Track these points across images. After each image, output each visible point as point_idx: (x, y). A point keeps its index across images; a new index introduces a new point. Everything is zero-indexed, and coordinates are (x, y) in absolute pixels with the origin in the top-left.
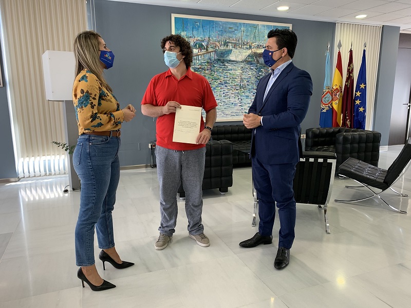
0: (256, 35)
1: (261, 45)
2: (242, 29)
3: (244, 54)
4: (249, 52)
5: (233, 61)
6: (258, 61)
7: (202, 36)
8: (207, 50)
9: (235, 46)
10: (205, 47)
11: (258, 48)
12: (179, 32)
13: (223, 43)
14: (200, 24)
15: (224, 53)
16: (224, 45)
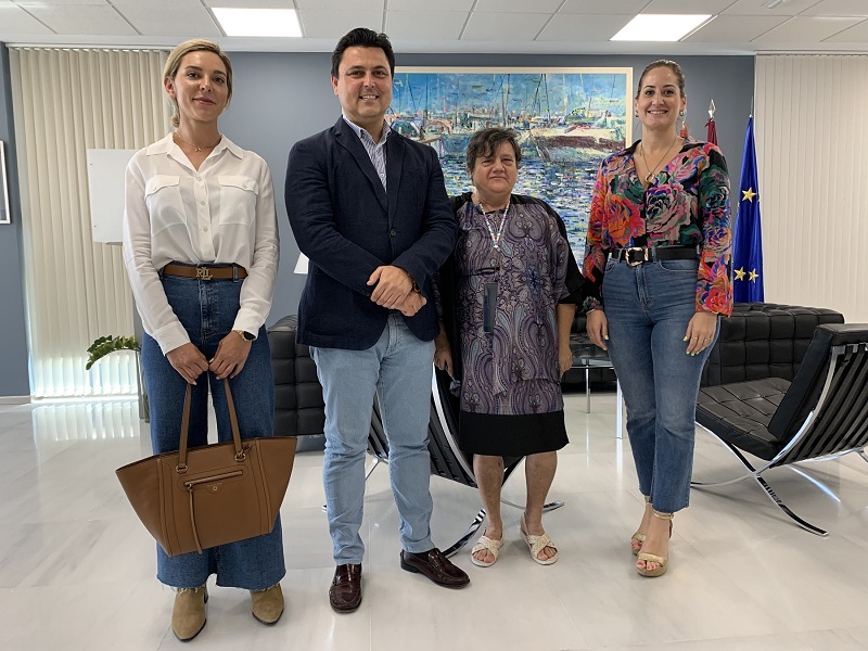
0: (541, 96)
1: (552, 121)
2: (505, 86)
6: (546, 156)
7: (409, 109)
8: (422, 137)
10: (418, 131)
11: (544, 126)
13: (458, 120)
14: (404, 84)
15: (462, 141)
16: (462, 125)
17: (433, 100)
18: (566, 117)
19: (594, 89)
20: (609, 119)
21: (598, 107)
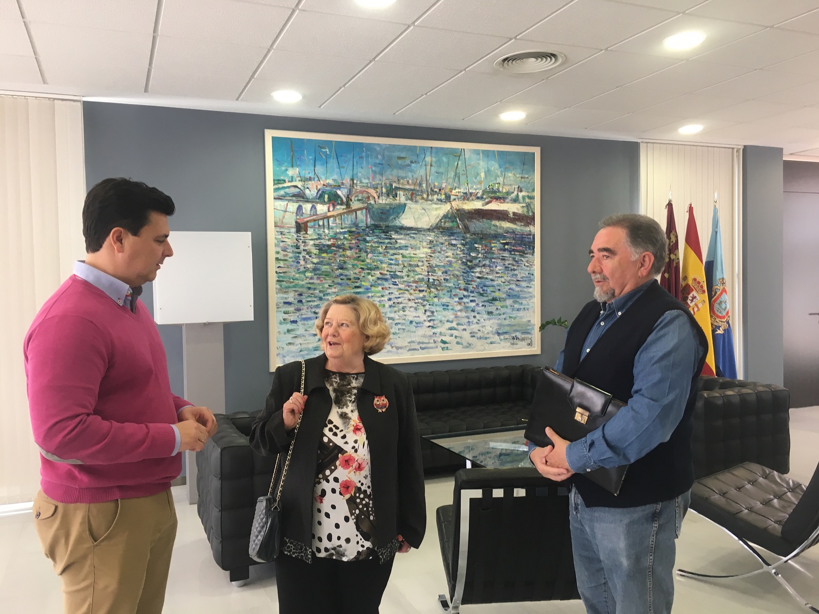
0: (461, 170)
1: (471, 194)
2: (428, 159)
3: (435, 213)
4: (445, 208)
5: (410, 229)
6: (467, 229)
7: (335, 177)
8: (348, 205)
9: (413, 195)
10: (345, 200)
11: (464, 199)
12: (283, 168)
13: (384, 190)
14: (330, 152)
15: (388, 211)
16: (388, 195)
17: (360, 169)
18: (484, 192)
19: (507, 165)
20: (521, 195)
21: (512, 183)
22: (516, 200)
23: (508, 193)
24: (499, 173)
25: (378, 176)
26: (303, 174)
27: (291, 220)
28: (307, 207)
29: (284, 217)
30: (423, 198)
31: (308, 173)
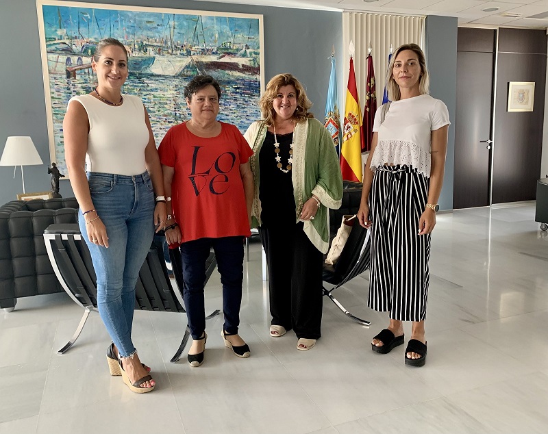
0: (199, 32)
1: (208, 50)
2: (172, 23)
3: (178, 64)
4: (187, 61)
7: (96, 36)
9: (160, 51)
11: (202, 54)
12: (53, 29)
13: (136, 46)
14: (91, 17)
15: (141, 62)
16: (140, 50)
17: (116, 30)
18: (218, 48)
19: (237, 28)
20: (248, 51)
21: (240, 42)
22: (244, 55)
23: (237, 50)
24: (230, 35)
25: (131, 36)
26: (69, 34)
27: (62, 68)
28: (74, 59)
29: (56, 67)
30: (168, 53)
31: (74, 33)
